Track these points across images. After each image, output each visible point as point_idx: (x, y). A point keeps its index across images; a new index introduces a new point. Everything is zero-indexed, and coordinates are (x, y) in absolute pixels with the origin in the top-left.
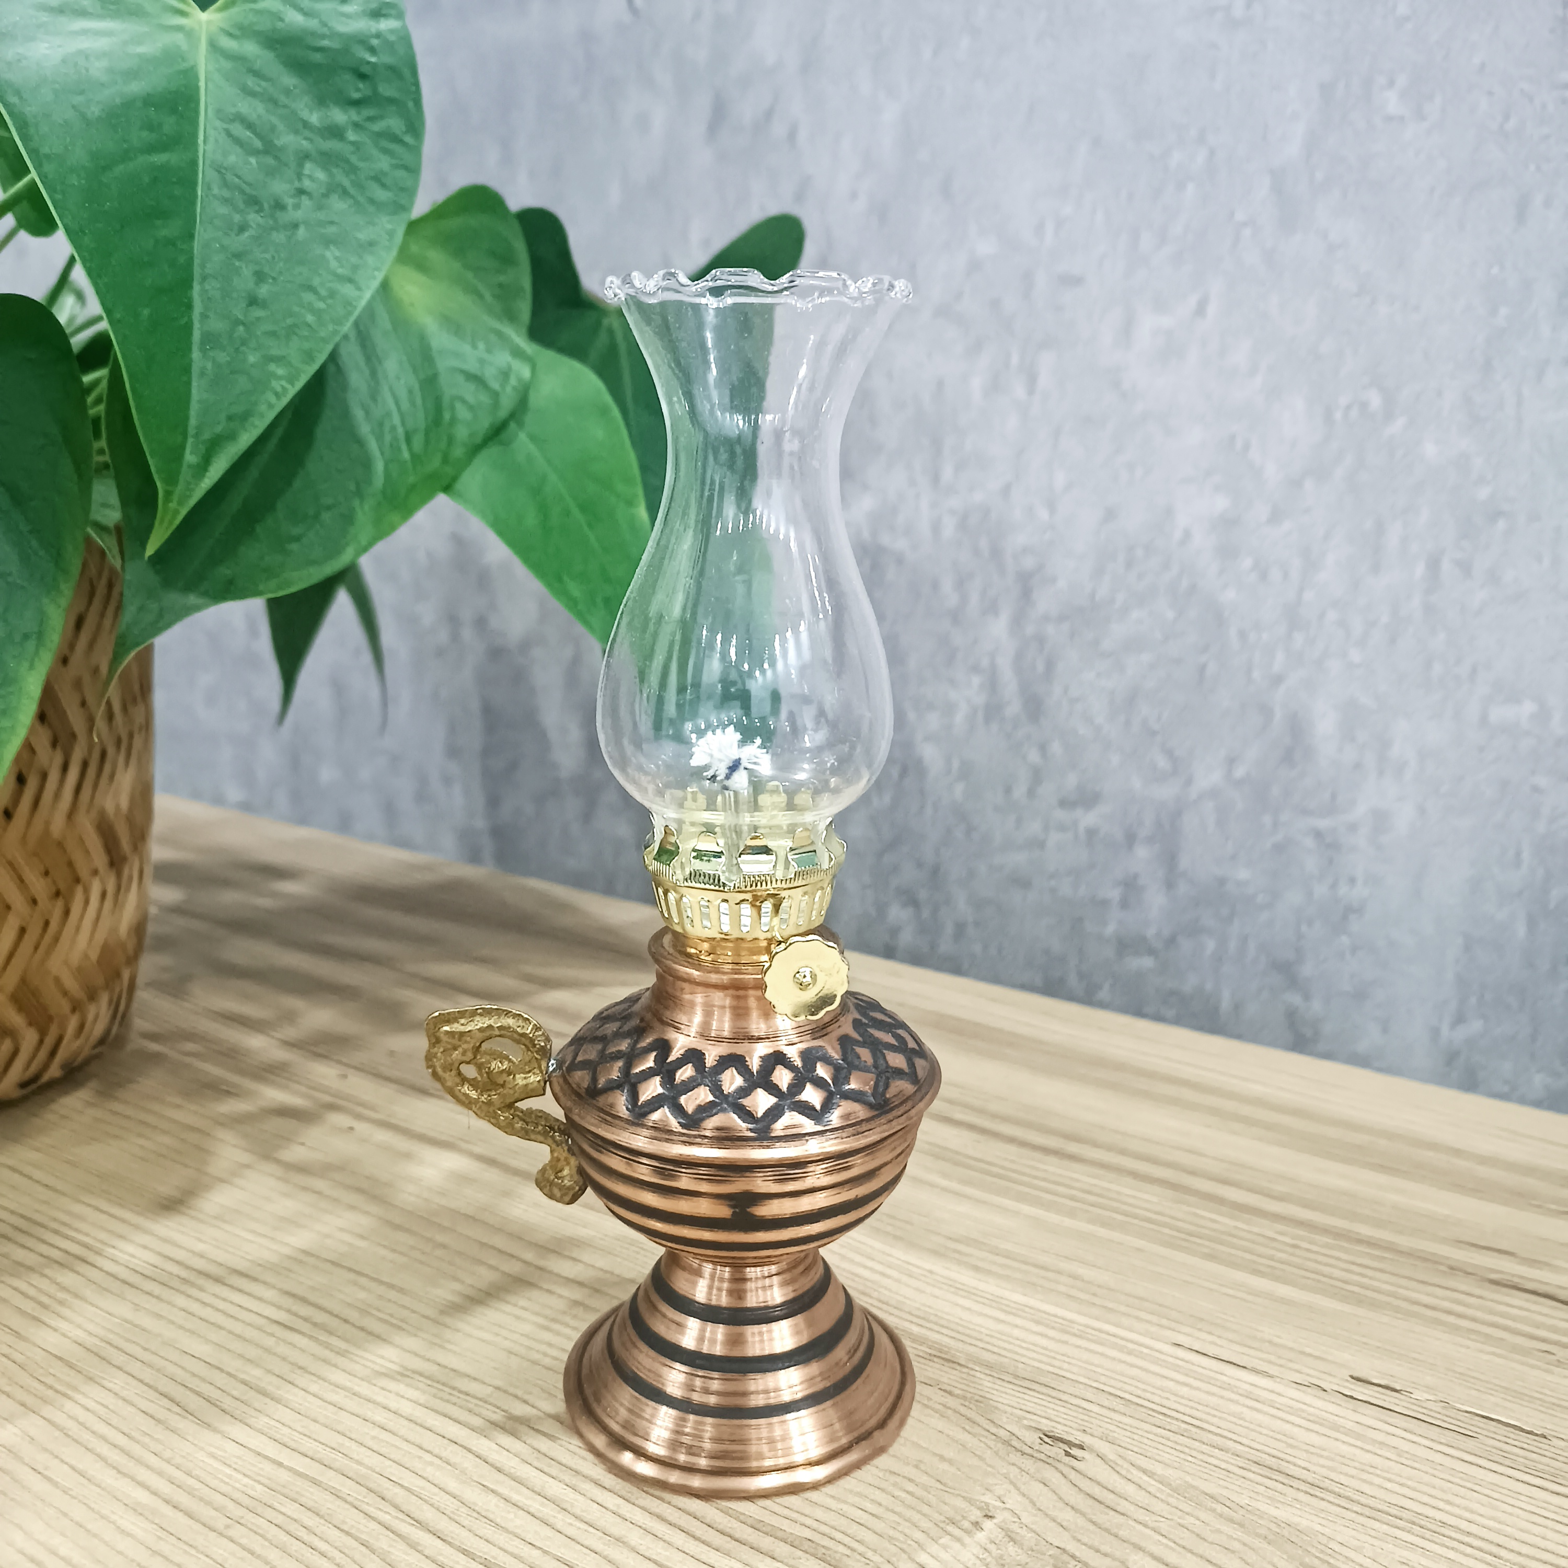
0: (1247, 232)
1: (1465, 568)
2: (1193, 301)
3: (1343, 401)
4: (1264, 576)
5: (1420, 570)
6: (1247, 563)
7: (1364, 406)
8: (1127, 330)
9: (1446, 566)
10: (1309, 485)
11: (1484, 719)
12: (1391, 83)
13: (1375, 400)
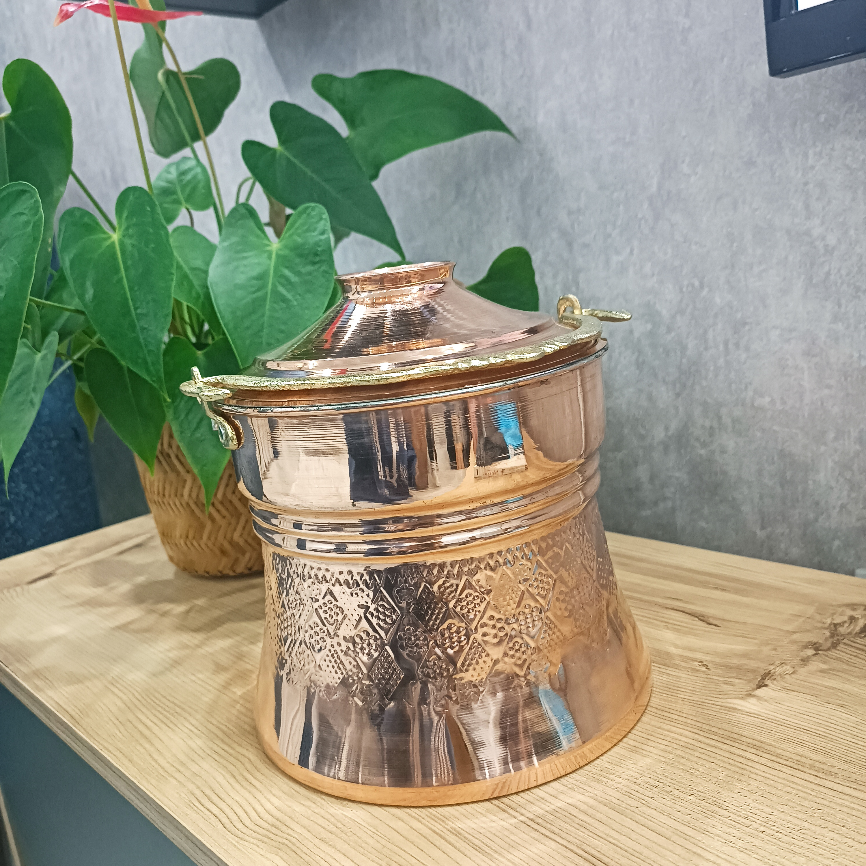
0: (643, 222)
1: (737, 345)
2: (628, 250)
3: (686, 283)
4: (668, 354)
5: (721, 347)
6: (661, 350)
7: (693, 285)
8: (607, 262)
9: (731, 346)
10: (678, 317)
11: (753, 406)
12: (683, 162)
13: (697, 283)
